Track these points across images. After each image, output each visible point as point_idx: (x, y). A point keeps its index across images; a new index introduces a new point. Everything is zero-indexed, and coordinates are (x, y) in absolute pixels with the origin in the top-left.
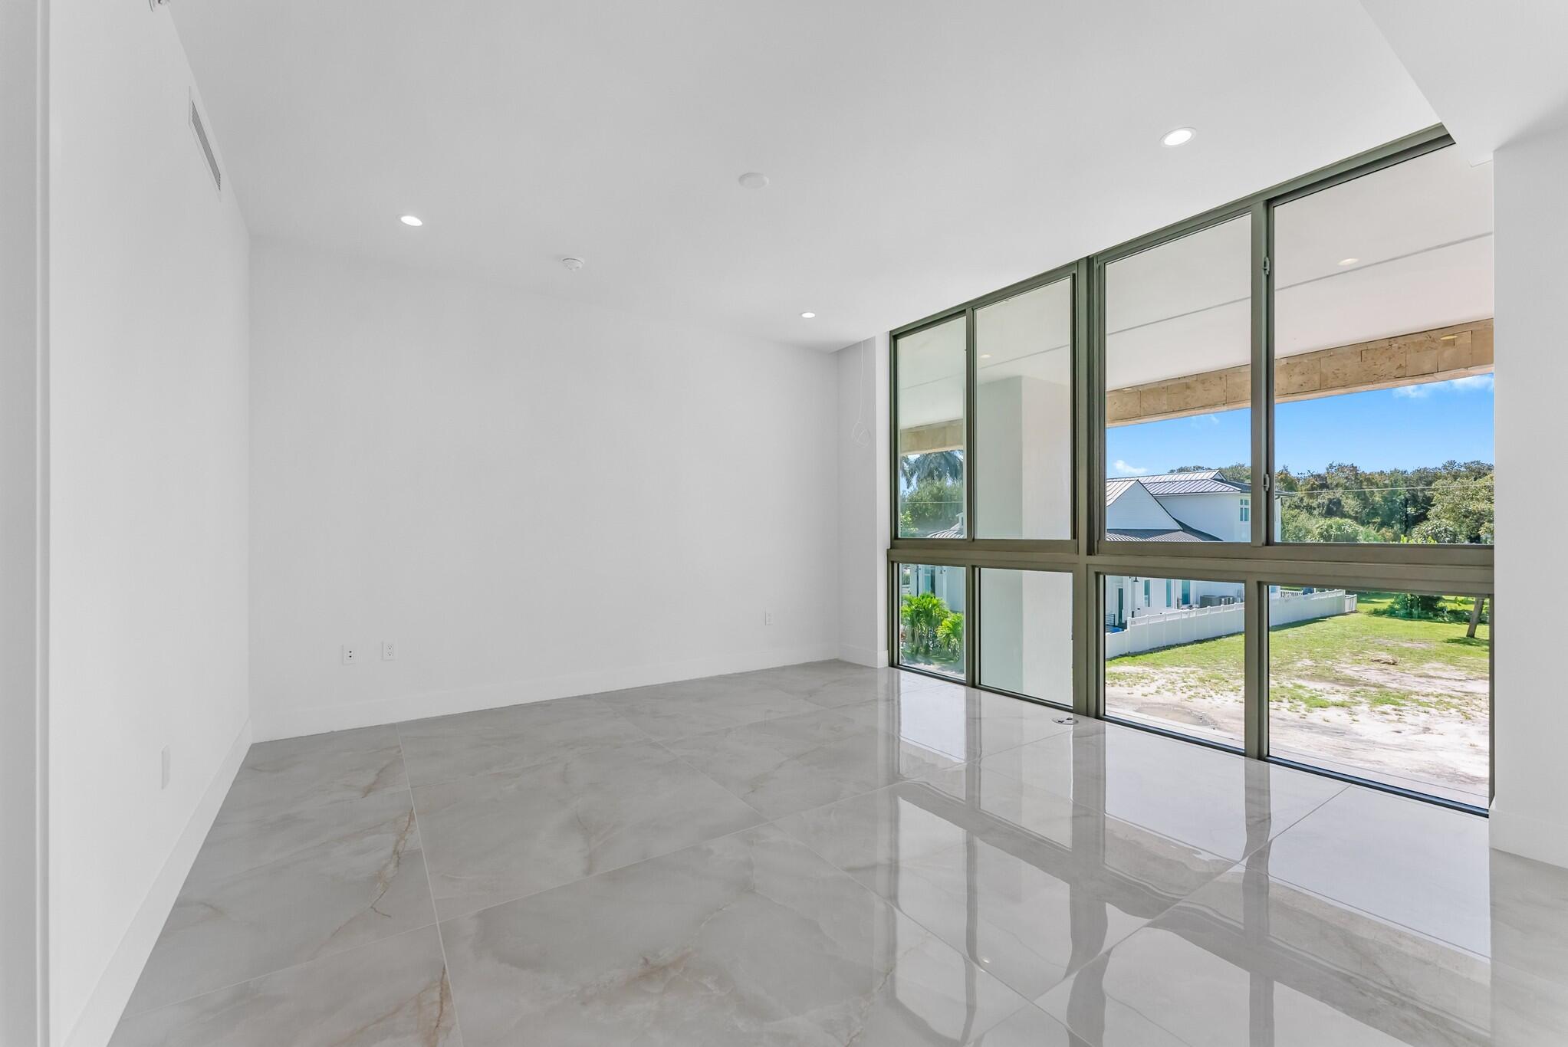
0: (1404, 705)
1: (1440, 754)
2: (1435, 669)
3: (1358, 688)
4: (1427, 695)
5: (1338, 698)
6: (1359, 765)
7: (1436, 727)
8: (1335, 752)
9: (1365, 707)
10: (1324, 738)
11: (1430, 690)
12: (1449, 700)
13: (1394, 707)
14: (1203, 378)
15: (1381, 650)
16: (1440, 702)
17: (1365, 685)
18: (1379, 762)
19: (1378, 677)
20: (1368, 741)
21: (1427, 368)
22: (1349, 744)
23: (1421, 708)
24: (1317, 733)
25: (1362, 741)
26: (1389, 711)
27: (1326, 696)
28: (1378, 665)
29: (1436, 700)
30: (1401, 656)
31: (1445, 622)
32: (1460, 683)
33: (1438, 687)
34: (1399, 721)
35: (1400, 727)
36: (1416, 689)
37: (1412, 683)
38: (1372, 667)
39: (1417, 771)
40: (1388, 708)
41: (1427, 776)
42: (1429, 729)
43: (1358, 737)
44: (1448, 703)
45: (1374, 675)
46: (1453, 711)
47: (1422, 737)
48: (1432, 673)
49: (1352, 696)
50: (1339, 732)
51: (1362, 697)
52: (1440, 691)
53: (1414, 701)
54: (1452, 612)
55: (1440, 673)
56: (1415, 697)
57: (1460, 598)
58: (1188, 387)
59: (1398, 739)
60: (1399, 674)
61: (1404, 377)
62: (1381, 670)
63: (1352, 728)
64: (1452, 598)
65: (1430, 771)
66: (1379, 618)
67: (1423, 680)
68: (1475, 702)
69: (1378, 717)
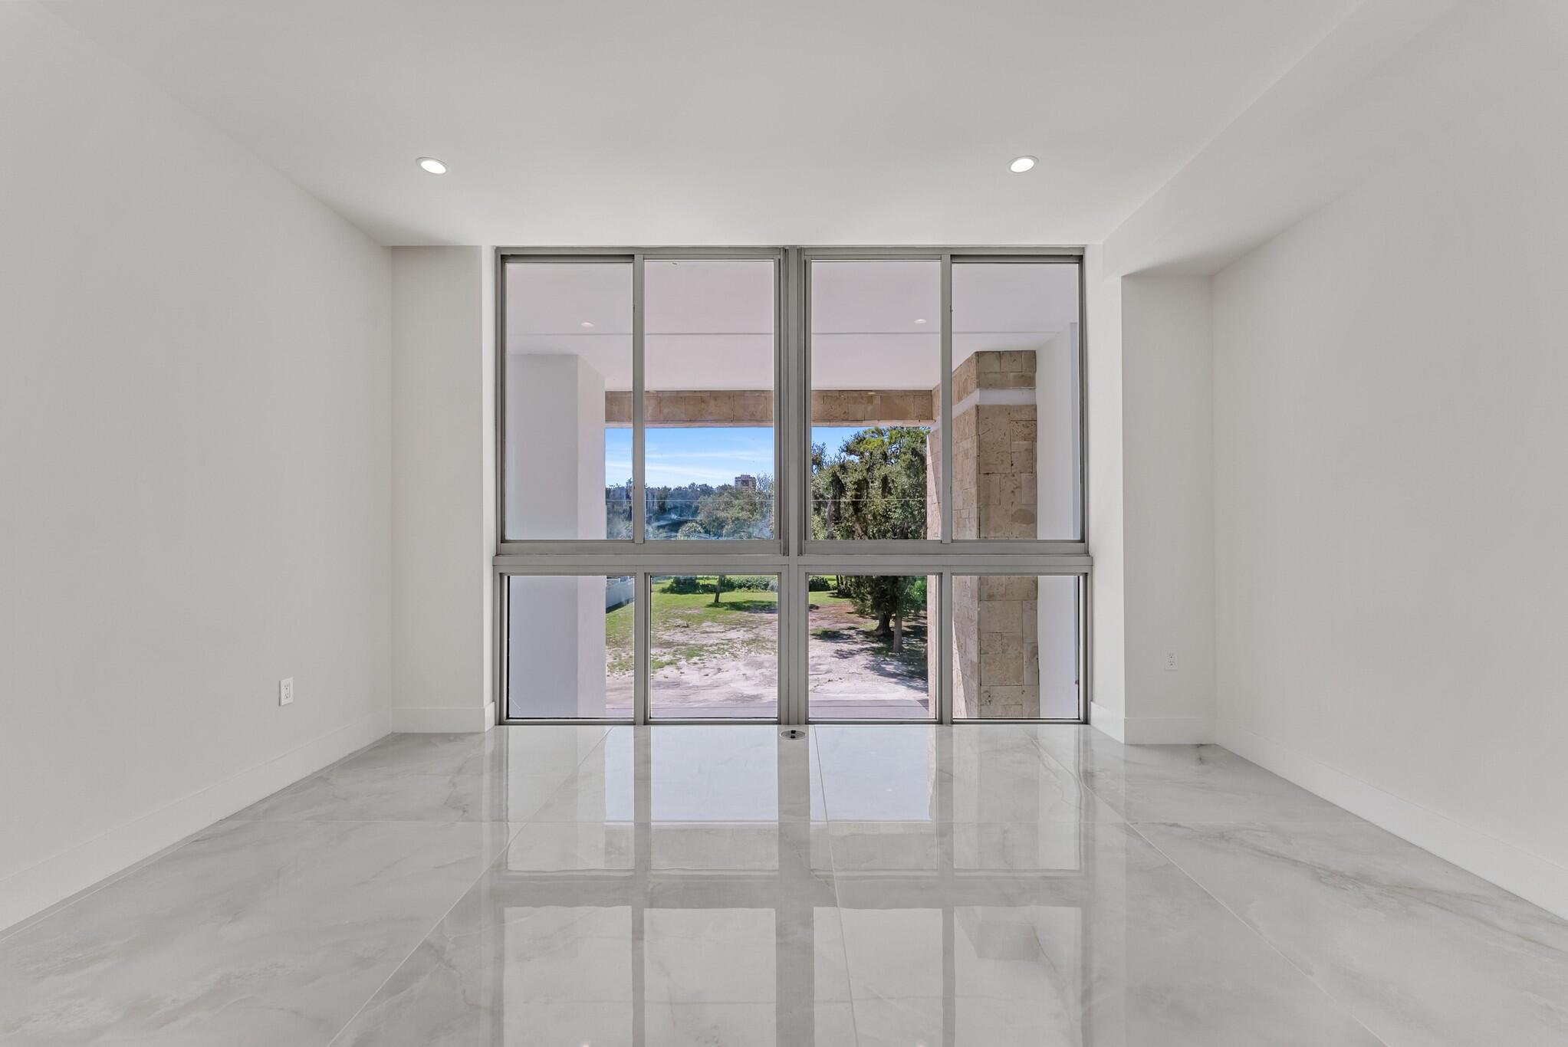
0: (703, 655)
1: (732, 685)
2: (708, 626)
3: (675, 648)
4: (711, 646)
5: (667, 658)
6: (696, 706)
7: (724, 666)
8: (680, 700)
9: (683, 662)
10: (670, 692)
11: (711, 642)
12: (722, 647)
13: (698, 658)
14: (715, 395)
15: (677, 618)
16: (719, 649)
17: (678, 645)
18: (705, 701)
19: (683, 638)
20: (693, 687)
21: (859, 416)
22: (685, 692)
23: (712, 655)
24: (664, 688)
25: (690, 688)
26: (697, 661)
27: (660, 658)
28: (679, 629)
29: (716, 648)
30: (689, 620)
31: (700, 593)
32: (724, 634)
33: (713, 639)
34: (705, 667)
35: (707, 671)
36: (704, 643)
37: (701, 640)
38: (677, 631)
39: (723, 701)
40: (695, 659)
41: (730, 702)
42: (720, 669)
43: (688, 685)
44: (723, 649)
45: (679, 637)
46: (727, 653)
47: (720, 675)
48: (708, 630)
49: (674, 655)
50: (676, 684)
51: (680, 654)
52: (716, 642)
53: (707, 651)
54: (704, 586)
55: (712, 629)
56: (705, 648)
57: (705, 576)
58: (703, 401)
59: (708, 681)
60: (693, 634)
61: (847, 420)
62: (682, 632)
63: (682, 679)
64: (701, 576)
65: (732, 698)
66: (666, 595)
67: (705, 635)
68: (735, 645)
69: (693, 667)
